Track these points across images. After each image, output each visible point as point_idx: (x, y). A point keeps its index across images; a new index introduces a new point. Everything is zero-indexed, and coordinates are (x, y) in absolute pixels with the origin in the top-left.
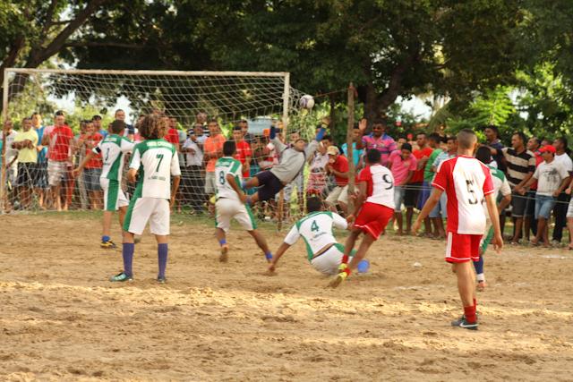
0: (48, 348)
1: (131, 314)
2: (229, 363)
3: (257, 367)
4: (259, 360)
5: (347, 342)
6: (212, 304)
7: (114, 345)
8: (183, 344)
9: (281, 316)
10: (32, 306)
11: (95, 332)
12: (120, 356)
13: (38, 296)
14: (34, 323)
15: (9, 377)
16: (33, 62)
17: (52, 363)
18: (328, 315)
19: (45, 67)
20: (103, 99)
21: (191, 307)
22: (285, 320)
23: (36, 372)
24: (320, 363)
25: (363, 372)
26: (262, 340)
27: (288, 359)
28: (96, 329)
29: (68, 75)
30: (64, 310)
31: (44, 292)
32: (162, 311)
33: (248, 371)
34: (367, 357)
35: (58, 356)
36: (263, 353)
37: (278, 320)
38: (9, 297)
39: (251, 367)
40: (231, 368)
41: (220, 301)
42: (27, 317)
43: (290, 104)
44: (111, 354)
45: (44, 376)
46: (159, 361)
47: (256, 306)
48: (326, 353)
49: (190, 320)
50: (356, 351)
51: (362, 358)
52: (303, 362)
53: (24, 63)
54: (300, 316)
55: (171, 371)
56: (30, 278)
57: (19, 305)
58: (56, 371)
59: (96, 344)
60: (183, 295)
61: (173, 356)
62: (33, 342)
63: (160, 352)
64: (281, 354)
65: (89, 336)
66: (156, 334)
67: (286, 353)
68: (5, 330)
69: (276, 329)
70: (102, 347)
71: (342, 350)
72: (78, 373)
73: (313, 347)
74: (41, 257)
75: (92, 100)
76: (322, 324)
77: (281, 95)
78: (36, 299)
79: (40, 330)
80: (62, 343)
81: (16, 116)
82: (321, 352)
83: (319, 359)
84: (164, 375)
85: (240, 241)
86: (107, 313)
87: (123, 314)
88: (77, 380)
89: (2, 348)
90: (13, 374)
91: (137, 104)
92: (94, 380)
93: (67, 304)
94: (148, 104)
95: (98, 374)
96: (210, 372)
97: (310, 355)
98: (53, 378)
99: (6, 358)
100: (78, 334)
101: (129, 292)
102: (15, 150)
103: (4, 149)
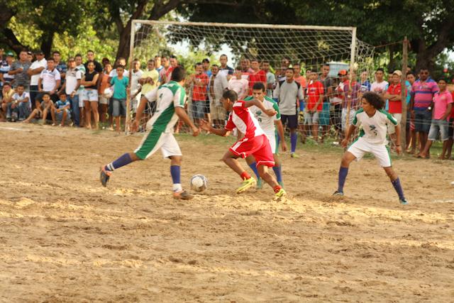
0: (155, 241)
1: (223, 216)
2: (296, 257)
3: (319, 261)
4: (320, 256)
5: (392, 243)
6: (287, 210)
7: (207, 240)
8: (261, 241)
9: (341, 221)
10: (145, 208)
11: (193, 230)
12: (210, 249)
13: (151, 200)
14: (145, 221)
15: (122, 263)
16: (156, 15)
17: (157, 253)
18: (379, 221)
19: (167, 20)
20: (211, 46)
21: (270, 212)
22: (344, 224)
23: (143, 260)
24: (369, 259)
25: (403, 267)
26: (324, 240)
27: (344, 255)
28: (193, 227)
29: (183, 26)
30: (170, 211)
31: (156, 197)
32: (247, 215)
33: (312, 264)
34: (407, 255)
35: (162, 247)
36: (324, 250)
37: (339, 224)
38: (128, 201)
39: (314, 261)
40: (298, 261)
41: (293, 208)
42: (141, 216)
43: (356, 52)
44: (204, 247)
45: (150, 263)
46: (241, 254)
47: (321, 213)
48: (375, 251)
49: (268, 222)
50: (399, 250)
51: (403, 256)
52: (355, 258)
53: (149, 16)
54: (356, 221)
55: (250, 262)
56: (145, 186)
57: (135, 207)
58: (160, 259)
59: (193, 239)
60: (264, 202)
61: (253, 250)
62: (144, 236)
63: (242, 247)
64: (339, 251)
65: (188, 232)
66: (241, 233)
67: (343, 250)
68: (122, 226)
69: (337, 231)
70: (197, 242)
71: (388, 249)
72: (176, 261)
73: (364, 246)
74: (155, 169)
75: (202, 46)
76: (373, 228)
77: (349, 45)
78: (149, 202)
79: (150, 227)
80: (167, 238)
81: (143, 58)
82: (371, 251)
83: (369, 256)
84: (245, 265)
85: (313, 161)
86: (203, 215)
87: (216, 216)
88: (175, 267)
89: (119, 240)
90: (126, 261)
91: (239, 51)
92: (189, 267)
93: (172, 207)
94: (247, 50)
95: (192, 263)
96: (281, 263)
97: (361, 253)
98: (157, 265)
99: (122, 248)
100: (179, 231)
101: (222, 199)
102: (139, 85)
103: (130, 83)
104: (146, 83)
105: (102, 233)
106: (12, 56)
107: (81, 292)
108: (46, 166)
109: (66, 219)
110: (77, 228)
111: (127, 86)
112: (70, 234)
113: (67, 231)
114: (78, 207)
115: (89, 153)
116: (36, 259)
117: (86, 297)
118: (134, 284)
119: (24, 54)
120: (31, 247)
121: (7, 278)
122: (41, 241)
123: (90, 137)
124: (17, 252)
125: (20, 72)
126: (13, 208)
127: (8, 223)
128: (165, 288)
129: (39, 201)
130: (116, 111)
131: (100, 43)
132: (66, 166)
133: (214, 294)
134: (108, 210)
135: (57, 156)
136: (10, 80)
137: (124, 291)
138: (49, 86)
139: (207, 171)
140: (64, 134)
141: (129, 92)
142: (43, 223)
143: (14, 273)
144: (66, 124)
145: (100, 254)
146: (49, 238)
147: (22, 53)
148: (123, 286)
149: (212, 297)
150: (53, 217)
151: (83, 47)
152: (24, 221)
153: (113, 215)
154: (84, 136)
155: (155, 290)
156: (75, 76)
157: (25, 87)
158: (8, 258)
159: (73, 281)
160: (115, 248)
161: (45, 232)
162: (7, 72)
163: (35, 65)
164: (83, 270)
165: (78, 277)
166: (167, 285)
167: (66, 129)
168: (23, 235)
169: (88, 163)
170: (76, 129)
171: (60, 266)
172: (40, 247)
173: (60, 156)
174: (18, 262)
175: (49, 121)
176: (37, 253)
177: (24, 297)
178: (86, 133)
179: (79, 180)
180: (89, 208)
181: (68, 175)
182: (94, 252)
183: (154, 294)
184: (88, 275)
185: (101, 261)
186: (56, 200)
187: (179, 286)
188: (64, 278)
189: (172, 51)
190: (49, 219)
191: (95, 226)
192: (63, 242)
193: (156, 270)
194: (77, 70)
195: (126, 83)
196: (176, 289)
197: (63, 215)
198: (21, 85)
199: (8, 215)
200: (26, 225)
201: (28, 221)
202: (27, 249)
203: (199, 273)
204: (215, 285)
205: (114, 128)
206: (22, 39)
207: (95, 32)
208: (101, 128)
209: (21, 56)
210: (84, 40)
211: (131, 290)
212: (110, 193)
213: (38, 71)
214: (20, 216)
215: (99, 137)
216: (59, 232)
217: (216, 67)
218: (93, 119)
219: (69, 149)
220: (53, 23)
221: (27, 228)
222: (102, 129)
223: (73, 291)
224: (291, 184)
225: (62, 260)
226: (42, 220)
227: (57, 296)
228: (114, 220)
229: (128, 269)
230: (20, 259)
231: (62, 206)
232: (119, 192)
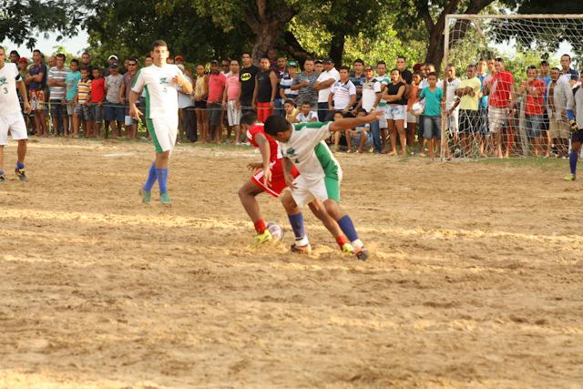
0: (490, 295)
1: (574, 262)
7: (556, 293)
10: (473, 255)
11: (537, 280)
12: (562, 305)
13: (480, 243)
14: (475, 271)
15: (451, 324)
16: (474, 7)
17: (494, 311)
19: (487, 13)
20: (545, 44)
23: (478, 320)
28: (538, 277)
29: (510, 20)
30: (506, 258)
31: (486, 240)
35: (500, 304)
38: (451, 245)
42: (468, 265)
44: (553, 302)
45: (486, 323)
53: (466, 8)
56: (471, 226)
57: (461, 253)
58: (498, 319)
59: (538, 292)
62: (475, 290)
65: (531, 284)
68: (447, 277)
70: (544, 295)
72: (520, 321)
74: (482, 204)
75: (534, 45)
78: (478, 247)
79: (482, 278)
80: (505, 291)
81: (457, 63)
86: (549, 261)
87: (565, 262)
88: (519, 328)
89: (444, 296)
90: (456, 322)
92: (537, 328)
93: (508, 252)
95: (540, 323)
98: (495, 326)
99: (448, 306)
100: (520, 282)
101: (572, 240)
102: (456, 97)
103: (445, 96)
104: (465, 94)
105: (421, 288)
106: (295, 67)
107: (402, 363)
108: (344, 204)
109: (374, 270)
110: (389, 281)
111: (441, 100)
112: (381, 290)
113: (378, 286)
114: (389, 255)
115: (396, 187)
116: (342, 321)
117: (408, 369)
118: (468, 351)
119: (309, 64)
120: (334, 307)
121: (308, 347)
122: (346, 299)
123: (396, 166)
124: (317, 314)
125: (305, 86)
127: (302, 277)
128: (509, 355)
130: (428, 131)
131: (402, 45)
132: (369, 204)
133: (571, 362)
134: (427, 258)
135: (356, 190)
136: (294, 96)
137: (456, 360)
138: (342, 102)
139: (549, 204)
140: (363, 163)
141: (444, 106)
142: (346, 276)
143: (316, 340)
144: (364, 150)
145: (421, 313)
146: (355, 294)
147: (307, 62)
148: (454, 354)
149: (569, 366)
150: (358, 268)
151: (381, 51)
152: (322, 275)
153: (434, 265)
154: (388, 165)
155: (495, 358)
156: (373, 89)
157: (312, 105)
158: (306, 321)
159: (390, 348)
160: (439, 305)
161: (350, 288)
162: (289, 87)
163: (324, 77)
164: (402, 334)
165: (396, 343)
166: (510, 352)
167: (364, 156)
168: (323, 292)
169: (395, 199)
170: (377, 156)
171: (372, 330)
172: (345, 307)
173: (359, 191)
174: (320, 326)
175: (344, 147)
176: (342, 314)
177: (330, 370)
178: (390, 160)
179: (387, 220)
180: (402, 256)
181: (372, 215)
182: (413, 311)
183: (495, 363)
184: (408, 341)
185: (424, 323)
187: (525, 352)
188: (378, 346)
189: (495, 52)
190: (353, 271)
191: (412, 278)
192: (373, 299)
193: (493, 332)
194: (375, 81)
195: (440, 96)
196: (522, 356)
197: (370, 266)
198: (306, 103)
199: (302, 267)
200: (326, 280)
201: (327, 274)
202: (330, 309)
203: (549, 336)
204: (572, 350)
205: (425, 153)
206: (305, 44)
207: (395, 33)
208: (409, 154)
209: (306, 66)
210: (383, 43)
211: (465, 359)
212: (427, 237)
213: (327, 85)
214: (317, 267)
215: (407, 165)
216: (368, 287)
217: (557, 71)
218: (398, 142)
219: (371, 182)
220: (345, 22)
221: (327, 283)
223: (392, 361)
225: (374, 322)
226: (345, 273)
227: (372, 368)
228: (435, 271)
229: (459, 333)
230: (323, 322)
232: (438, 235)
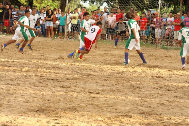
0: (81, 84)
1: (108, 74)
2: (140, 91)
3: (150, 92)
4: (150, 90)
5: (179, 85)
6: (134, 71)
7: (103, 84)
8: (125, 84)
9: (157, 76)
10: (76, 71)
11: (96, 80)
12: (104, 88)
13: (78, 67)
14: (76, 76)
15: (69, 94)
17: (82, 89)
18: (173, 76)
20: (98, 3)
21: (128, 72)
22: (159, 77)
23: (77, 92)
24: (171, 91)
25: (185, 95)
26: (151, 84)
27: (160, 90)
28: (97, 78)
30: (86, 72)
31: (80, 66)
32: (118, 73)
33: (147, 94)
34: (186, 90)
35: (84, 87)
36: (152, 88)
37: (157, 77)
38: (68, 68)
39: (148, 92)
40: (141, 92)
41: (137, 70)
42: (74, 74)
43: (161, 5)
44: (102, 87)
45: (80, 93)
46: (117, 90)
47: (149, 72)
48: (173, 88)
49: (127, 76)
50: (183, 88)
51: (185, 90)
52: (165, 91)
54: (164, 76)
55: (121, 93)
56: (75, 61)
57: (72, 70)
58: (84, 92)
59: (97, 83)
60: (125, 68)
61: (122, 88)
62: (76, 82)
63: (117, 87)
64: (158, 88)
65: (94, 81)
66: (116, 81)
67: (159, 88)
68: (67, 78)
69: (156, 80)
70: (99, 85)
71: (178, 87)
72: (91, 93)
73: (168, 86)
75: (95, 3)
76: (171, 79)
77: (158, 2)
78: (77, 68)
79: (79, 79)
80: (86, 83)
82: (171, 88)
83: (170, 90)
84: (119, 94)
85: (143, 51)
86: (100, 73)
87: (105, 74)
88: (91, 95)
89: (66, 84)
90: (70, 93)
91: (110, 5)
92: (96, 95)
93: (87, 70)
94: (113, 5)
95: (98, 93)
96: (134, 93)
97: (167, 89)
98: (83, 94)
99: (68, 87)
100: (91, 80)
101: (107, 67)
102: (70, 19)
103: (66, 19)
104: (73, 18)
105: (59, 81)
106: (17, 8)
107: (53, 106)
108: (33, 54)
109: (43, 75)
110: (48, 79)
111: (65, 20)
112: (46, 82)
113: (45, 80)
114: (48, 71)
115: (50, 48)
116: (33, 92)
117: (55, 108)
118: (74, 102)
120: (30, 87)
121: (22, 100)
122: (34, 85)
123: (50, 42)
124: (25, 89)
125: (20, 15)
126: (22, 71)
127: (20, 77)
128: (87, 104)
129: (32, 68)
130: (61, 31)
131: (52, 2)
132: (42, 54)
133: (108, 106)
134: (61, 72)
135: (37, 49)
136: (16, 18)
137: (70, 105)
139: (100, 55)
140: (39, 40)
141: (66, 22)
142: (34, 77)
143: (24, 98)
144: (40, 36)
145: (59, 90)
146: (37, 83)
147: (21, 6)
148: (70, 103)
149: (107, 108)
150: (38, 75)
151: (45, 4)
152: (26, 77)
153: (63, 74)
154: (47, 41)
155: (83, 105)
156: (43, 16)
158: (21, 92)
159: (49, 101)
160: (65, 87)
161: (36, 81)
162: (15, 15)
164: (53, 97)
165: (51, 99)
166: (88, 103)
167: (40, 38)
168: (27, 82)
169: (50, 52)
170: (44, 38)
171: (43, 95)
172: (34, 87)
173: (38, 50)
174: (26, 94)
176: (33, 90)
177: (29, 108)
179: (47, 59)
180: (52, 71)
181: (43, 57)
182: (56, 89)
183: (83, 106)
184: (55, 99)
185: (60, 93)
186: (39, 68)
187: (93, 103)
188: (45, 100)
189: (82, 5)
190: (36, 76)
191: (56, 78)
192: (43, 85)
193: (82, 96)
194: (44, 14)
195: (65, 19)
196: (92, 104)
197: (42, 74)
199: (19, 74)
200: (27, 78)
201: (28, 76)
202: (29, 88)
203: (101, 98)
204: (108, 102)
205: (60, 37)
209: (21, 8)
210: (46, 1)
211: (73, 105)
212: (61, 65)
214: (25, 74)
215: (54, 41)
216: (41, 81)
217: (102, 12)
219: (42, 47)
221: (28, 79)
222: (55, 38)
223: (49, 105)
224: (135, 60)
225: (43, 92)
226: (34, 76)
227: (43, 107)
228: (63, 76)
229: (71, 96)
230: (27, 92)
231: (41, 70)
232: (64, 64)
